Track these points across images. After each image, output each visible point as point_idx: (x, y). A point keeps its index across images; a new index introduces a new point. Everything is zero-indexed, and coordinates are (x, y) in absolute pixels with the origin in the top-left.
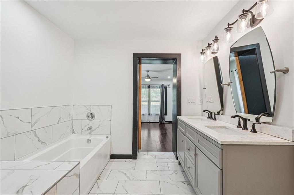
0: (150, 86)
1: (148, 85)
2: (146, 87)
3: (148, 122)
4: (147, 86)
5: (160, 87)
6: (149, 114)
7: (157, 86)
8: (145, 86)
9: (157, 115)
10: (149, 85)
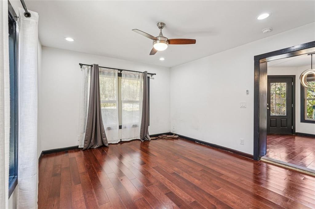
0: (123, 72)
1: (119, 70)
2: (114, 74)
3: (119, 143)
4: (117, 72)
5: (139, 76)
6: (120, 127)
7: (134, 75)
8: (112, 71)
9: (135, 126)
10: (121, 70)
